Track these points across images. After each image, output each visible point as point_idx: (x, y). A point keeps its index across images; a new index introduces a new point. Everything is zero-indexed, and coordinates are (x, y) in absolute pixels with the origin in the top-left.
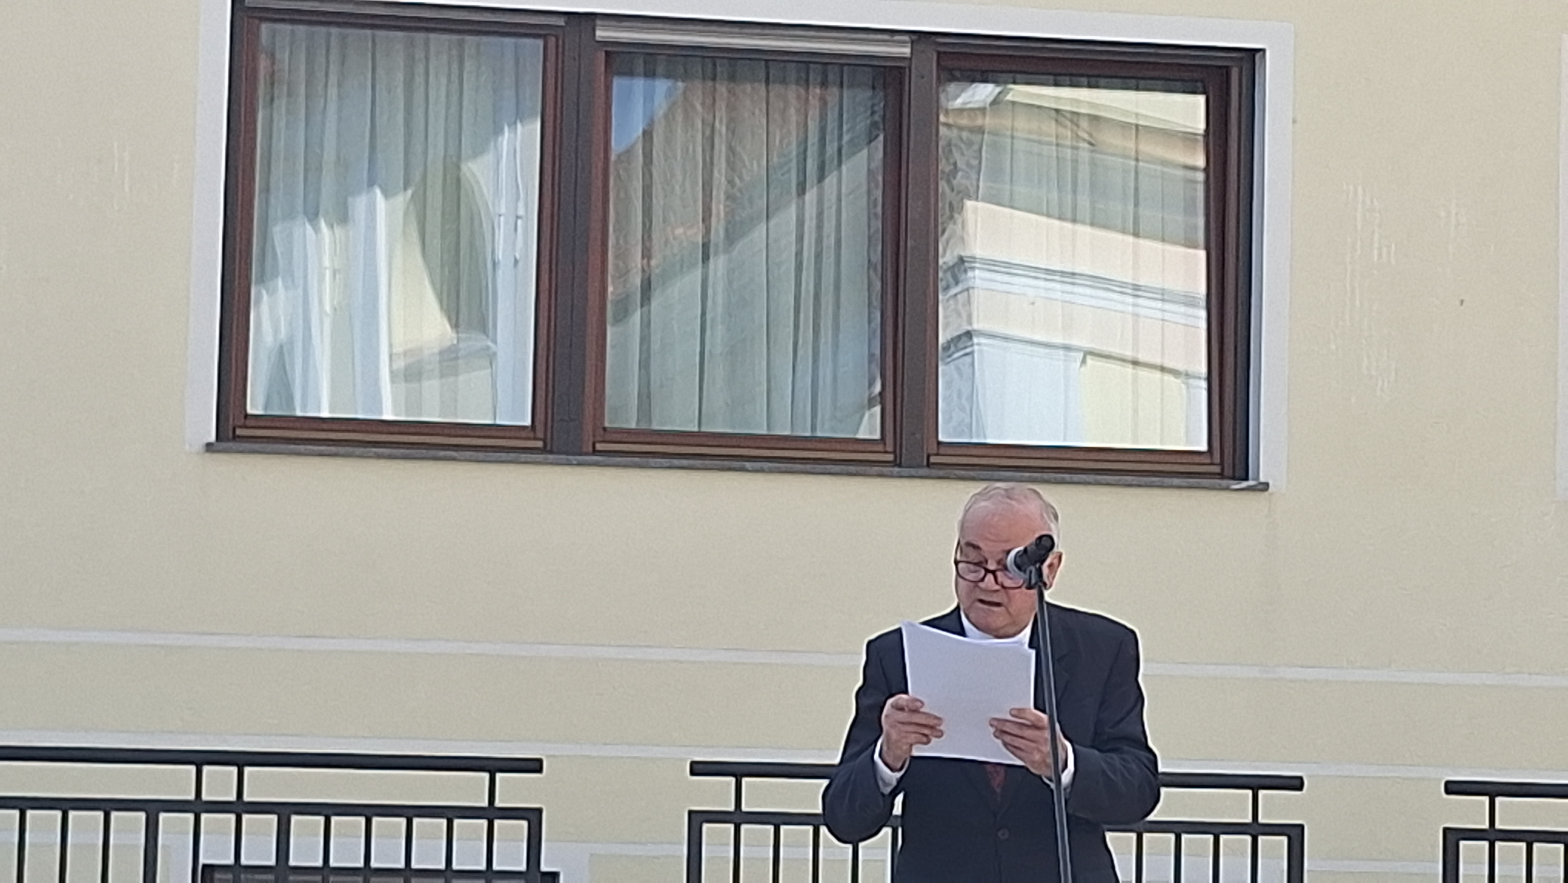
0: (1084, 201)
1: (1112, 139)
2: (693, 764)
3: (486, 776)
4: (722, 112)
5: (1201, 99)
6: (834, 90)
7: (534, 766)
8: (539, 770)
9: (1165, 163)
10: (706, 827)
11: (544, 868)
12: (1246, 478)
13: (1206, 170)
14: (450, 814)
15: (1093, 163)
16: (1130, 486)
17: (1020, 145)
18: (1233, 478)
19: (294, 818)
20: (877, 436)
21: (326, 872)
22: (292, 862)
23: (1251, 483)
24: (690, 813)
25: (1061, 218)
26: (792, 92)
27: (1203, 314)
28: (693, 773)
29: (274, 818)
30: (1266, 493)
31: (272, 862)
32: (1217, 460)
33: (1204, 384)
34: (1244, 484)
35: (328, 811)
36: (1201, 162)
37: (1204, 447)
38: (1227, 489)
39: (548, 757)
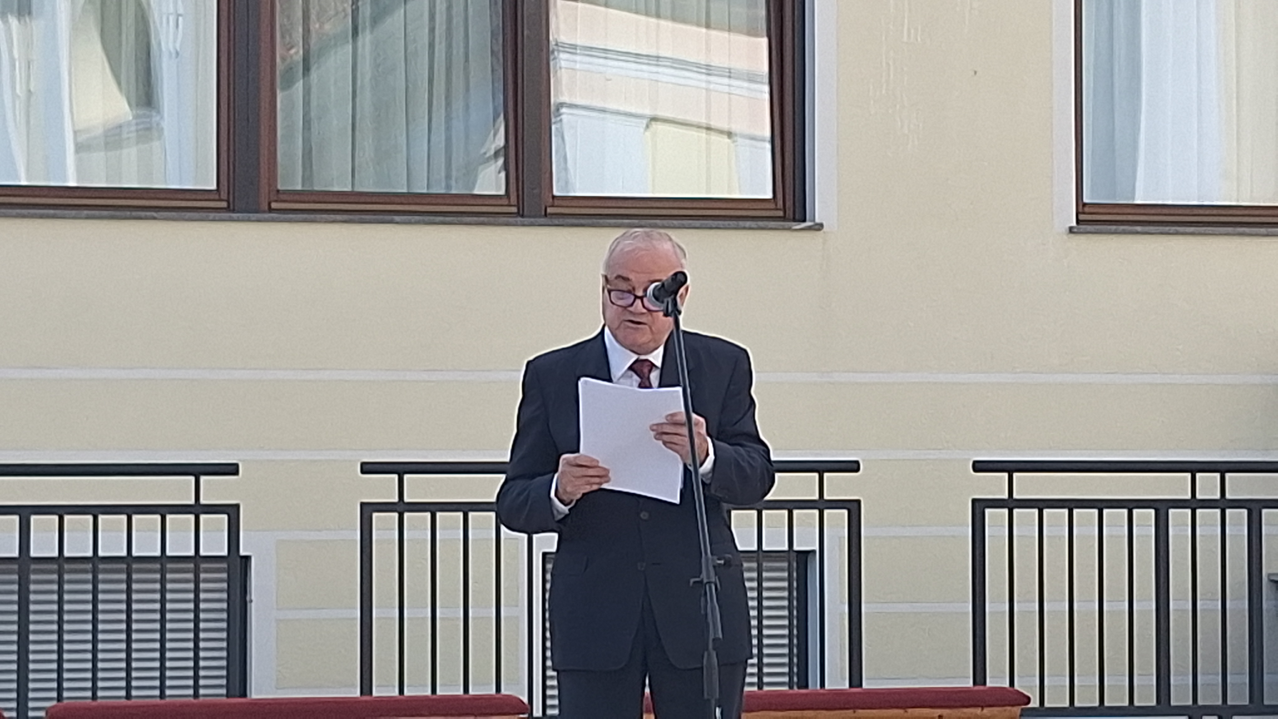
2: (363, 464)
3: (192, 479)
7: (232, 470)
8: (236, 473)
10: (375, 515)
11: (242, 553)
12: (804, 220)
14: (163, 510)
16: (711, 228)
18: (794, 220)
19: (33, 518)
20: (502, 192)
21: (61, 561)
22: (33, 554)
23: (808, 224)
24: (362, 504)
28: (363, 472)
29: (16, 518)
30: (822, 232)
31: (16, 554)
32: (780, 204)
33: (768, 146)
34: (803, 225)
35: (61, 511)
37: (769, 195)
38: (789, 229)
39: (243, 461)
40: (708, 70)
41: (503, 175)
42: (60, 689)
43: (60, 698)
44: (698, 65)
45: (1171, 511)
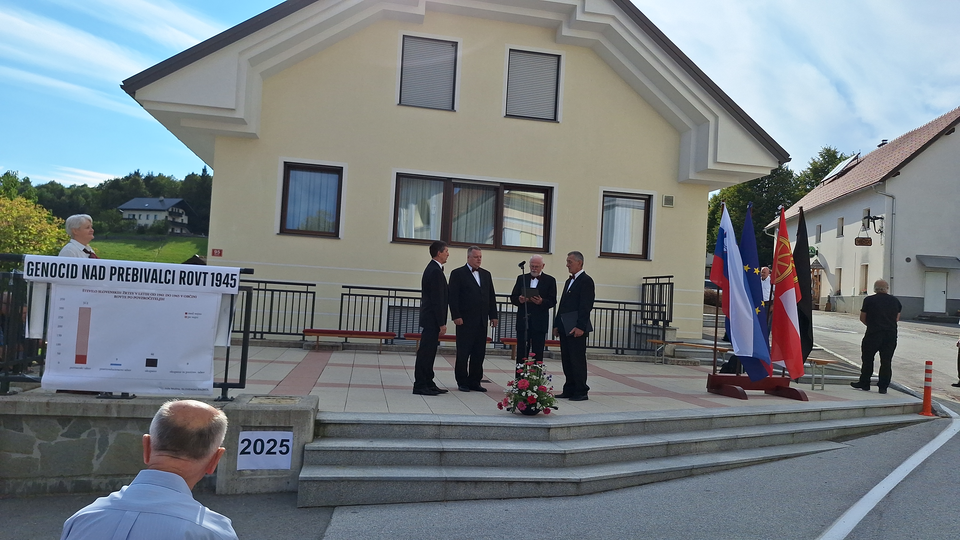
0: (525, 209)
1: (530, 200)
4: (470, 195)
5: (544, 194)
6: (488, 191)
9: (537, 204)
12: (549, 252)
13: (544, 205)
15: (527, 203)
17: (516, 200)
18: (547, 252)
19: (403, 299)
20: (493, 244)
22: (403, 306)
25: (521, 211)
26: (481, 191)
27: (543, 227)
29: (400, 299)
30: (552, 254)
31: (400, 305)
32: (544, 249)
33: (543, 238)
35: (408, 298)
36: (543, 204)
37: (542, 247)
40: (532, 223)
41: (493, 241)
42: (406, 331)
43: (406, 332)
44: (530, 222)
45: (615, 311)
